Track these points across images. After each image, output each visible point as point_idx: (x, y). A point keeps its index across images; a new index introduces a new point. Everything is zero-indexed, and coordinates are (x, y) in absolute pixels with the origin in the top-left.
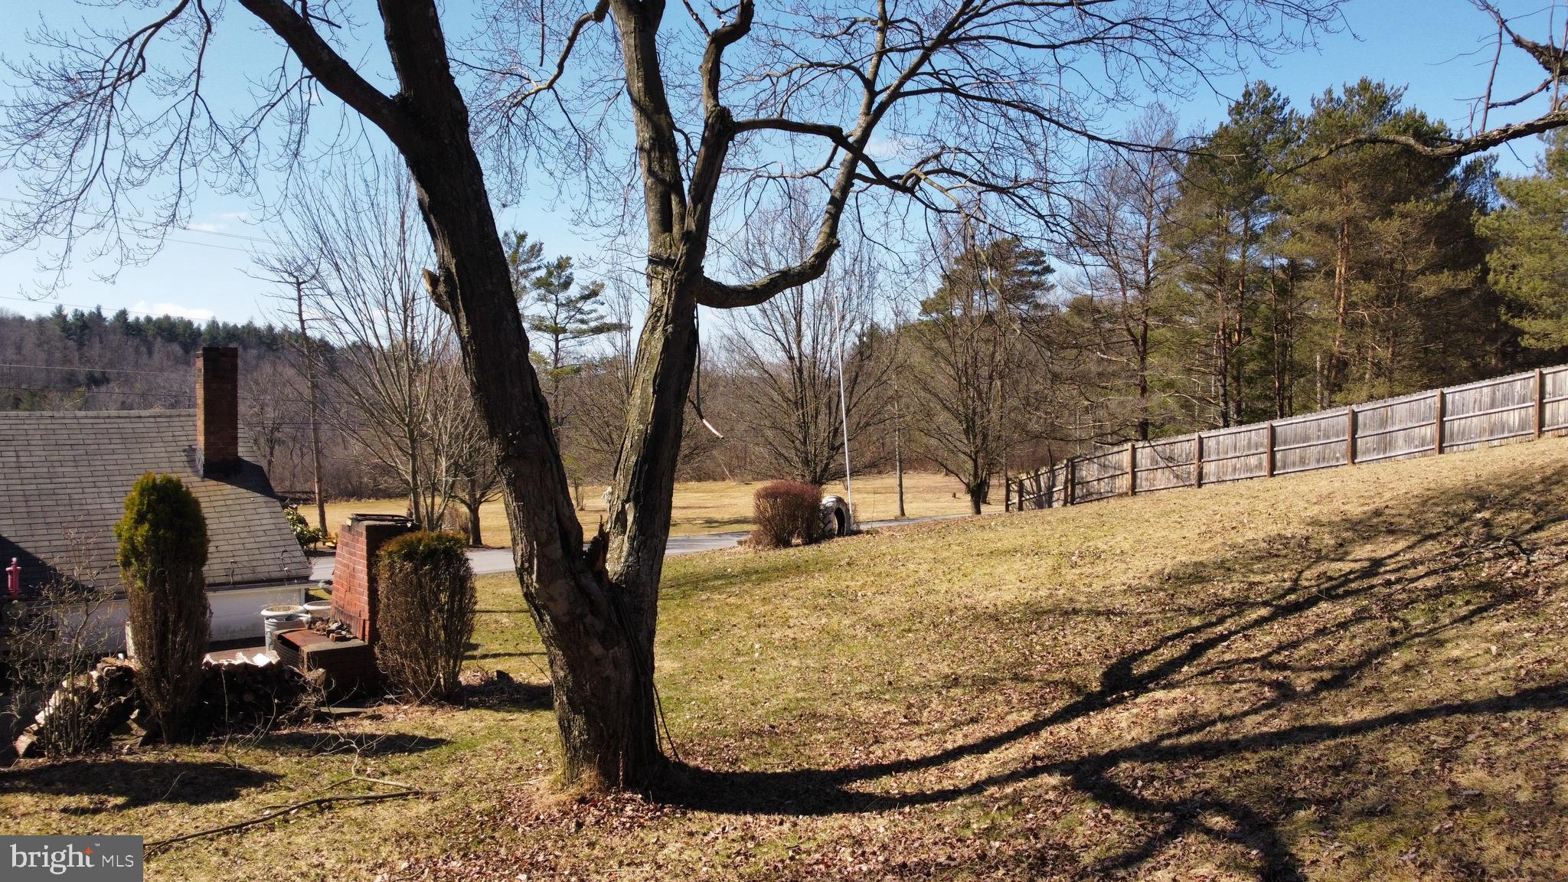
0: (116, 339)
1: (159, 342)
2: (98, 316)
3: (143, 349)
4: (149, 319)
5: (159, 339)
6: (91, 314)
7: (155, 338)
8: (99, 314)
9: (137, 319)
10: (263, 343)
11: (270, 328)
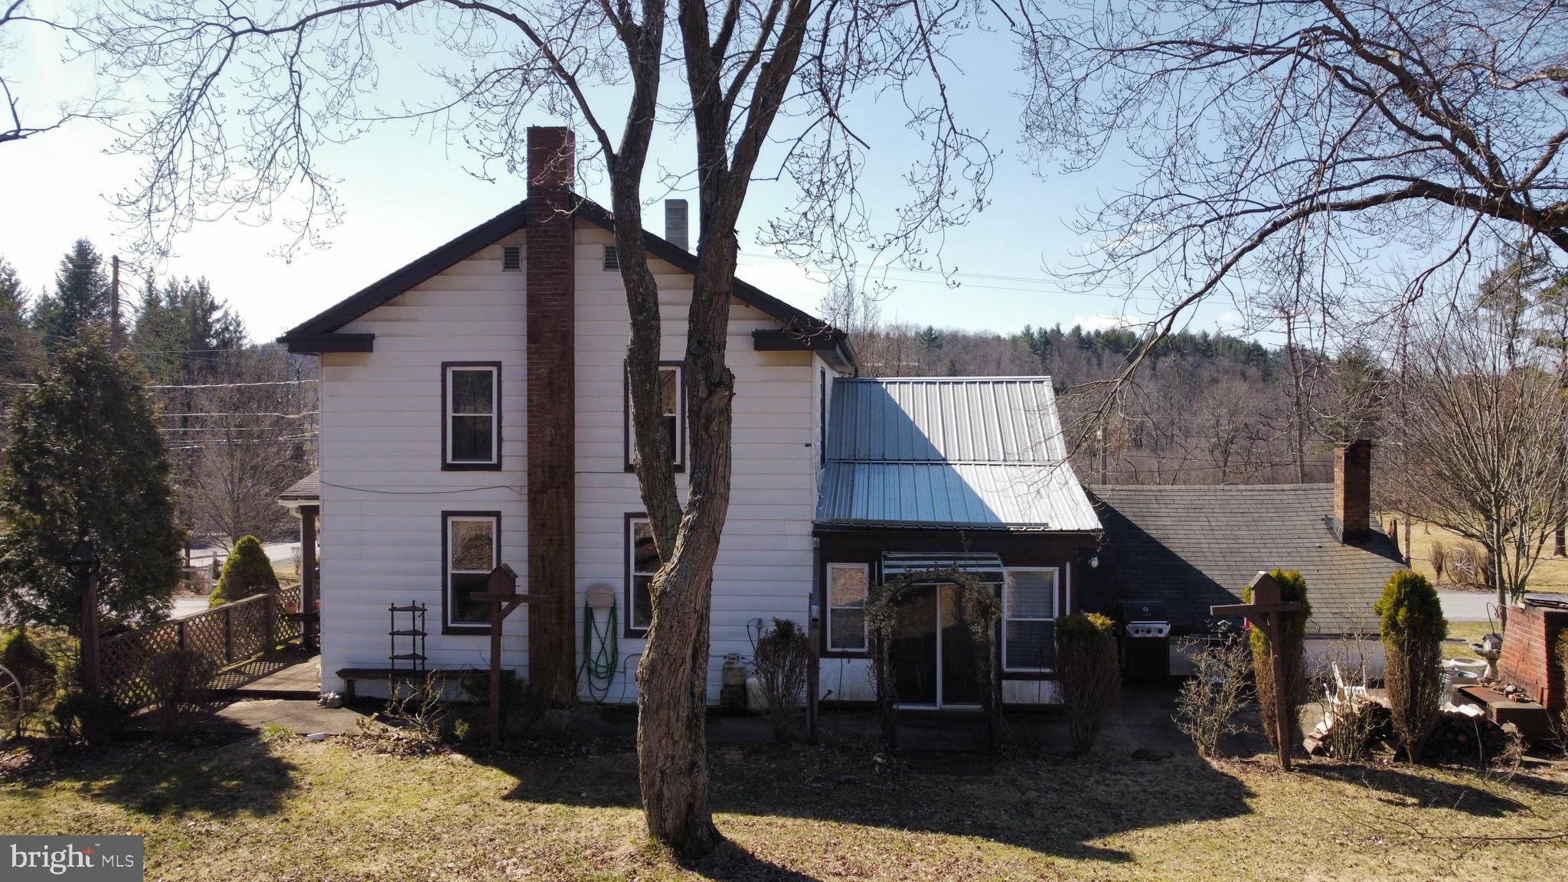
0: (1071, 352)
1: (1107, 354)
2: (1057, 332)
3: (1094, 361)
4: (1098, 333)
5: (1107, 351)
6: (1053, 330)
7: (1103, 350)
8: (1059, 331)
9: (1089, 333)
10: (1198, 350)
11: (1205, 336)
